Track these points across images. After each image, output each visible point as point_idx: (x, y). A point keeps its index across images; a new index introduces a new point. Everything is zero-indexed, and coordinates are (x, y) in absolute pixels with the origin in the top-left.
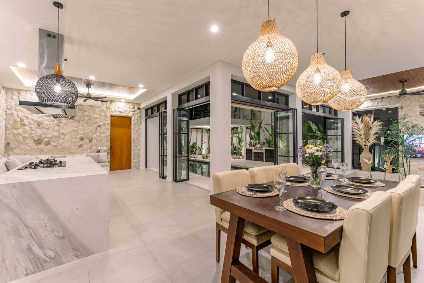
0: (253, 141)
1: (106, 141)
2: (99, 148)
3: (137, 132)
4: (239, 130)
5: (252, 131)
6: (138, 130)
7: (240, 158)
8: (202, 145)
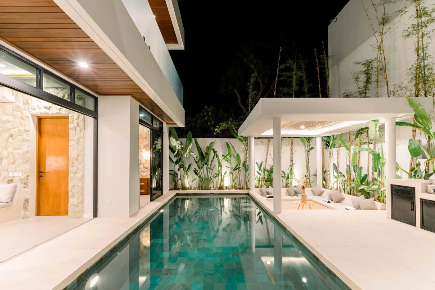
0: (423, 162)
1: (24, 163)
2: (11, 174)
3: (78, 143)
4: (373, 132)
5: (417, 130)
6: (78, 139)
7: (375, 208)
8: (293, 169)
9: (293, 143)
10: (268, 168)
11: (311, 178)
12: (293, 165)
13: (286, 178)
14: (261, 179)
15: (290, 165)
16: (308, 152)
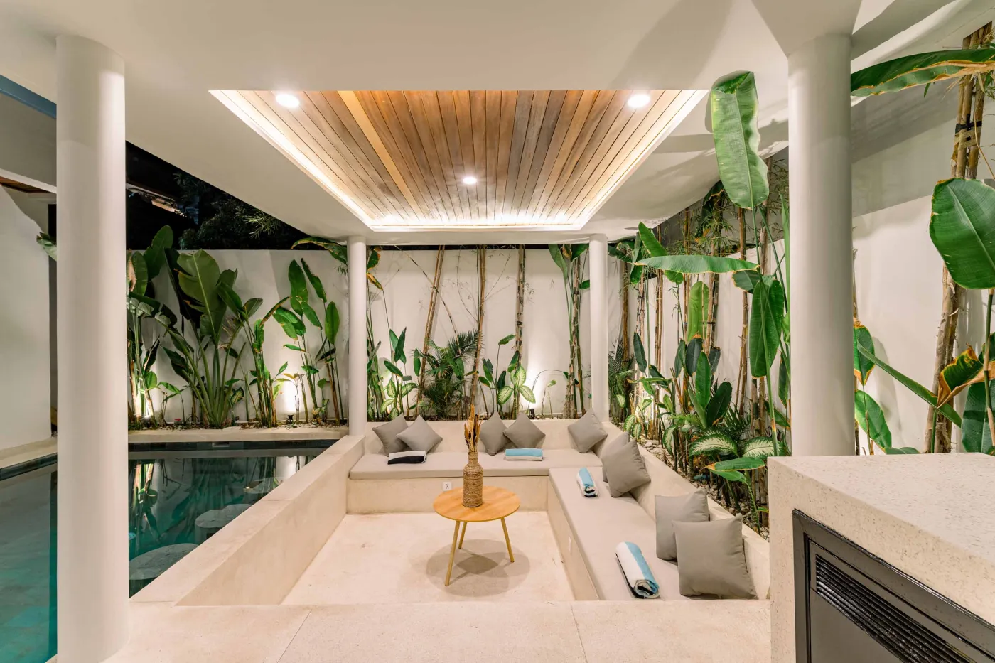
8: (522, 353)
9: (524, 265)
13: (492, 385)
14: (405, 390)
16: (575, 297)
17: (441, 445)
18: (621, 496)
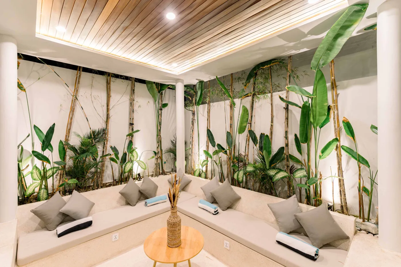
8: (133, 141)
9: (134, 90)
10: (75, 142)
11: (163, 155)
12: (135, 135)
13: (119, 162)
14: (49, 173)
15: (127, 134)
16: (160, 111)
17: (95, 208)
18: (227, 209)
